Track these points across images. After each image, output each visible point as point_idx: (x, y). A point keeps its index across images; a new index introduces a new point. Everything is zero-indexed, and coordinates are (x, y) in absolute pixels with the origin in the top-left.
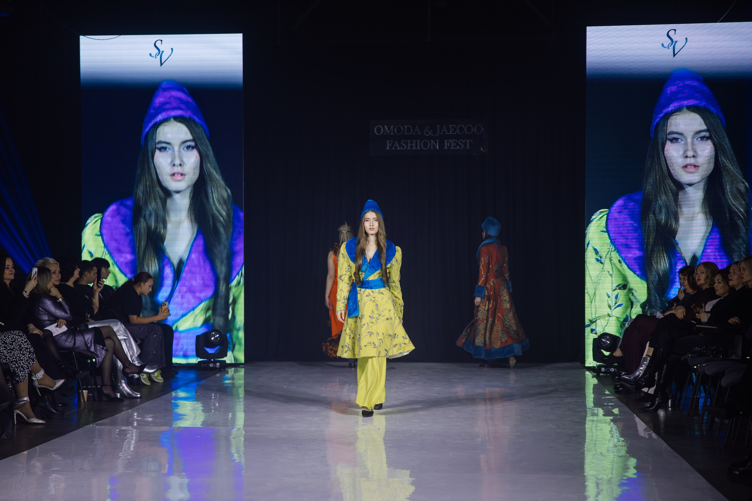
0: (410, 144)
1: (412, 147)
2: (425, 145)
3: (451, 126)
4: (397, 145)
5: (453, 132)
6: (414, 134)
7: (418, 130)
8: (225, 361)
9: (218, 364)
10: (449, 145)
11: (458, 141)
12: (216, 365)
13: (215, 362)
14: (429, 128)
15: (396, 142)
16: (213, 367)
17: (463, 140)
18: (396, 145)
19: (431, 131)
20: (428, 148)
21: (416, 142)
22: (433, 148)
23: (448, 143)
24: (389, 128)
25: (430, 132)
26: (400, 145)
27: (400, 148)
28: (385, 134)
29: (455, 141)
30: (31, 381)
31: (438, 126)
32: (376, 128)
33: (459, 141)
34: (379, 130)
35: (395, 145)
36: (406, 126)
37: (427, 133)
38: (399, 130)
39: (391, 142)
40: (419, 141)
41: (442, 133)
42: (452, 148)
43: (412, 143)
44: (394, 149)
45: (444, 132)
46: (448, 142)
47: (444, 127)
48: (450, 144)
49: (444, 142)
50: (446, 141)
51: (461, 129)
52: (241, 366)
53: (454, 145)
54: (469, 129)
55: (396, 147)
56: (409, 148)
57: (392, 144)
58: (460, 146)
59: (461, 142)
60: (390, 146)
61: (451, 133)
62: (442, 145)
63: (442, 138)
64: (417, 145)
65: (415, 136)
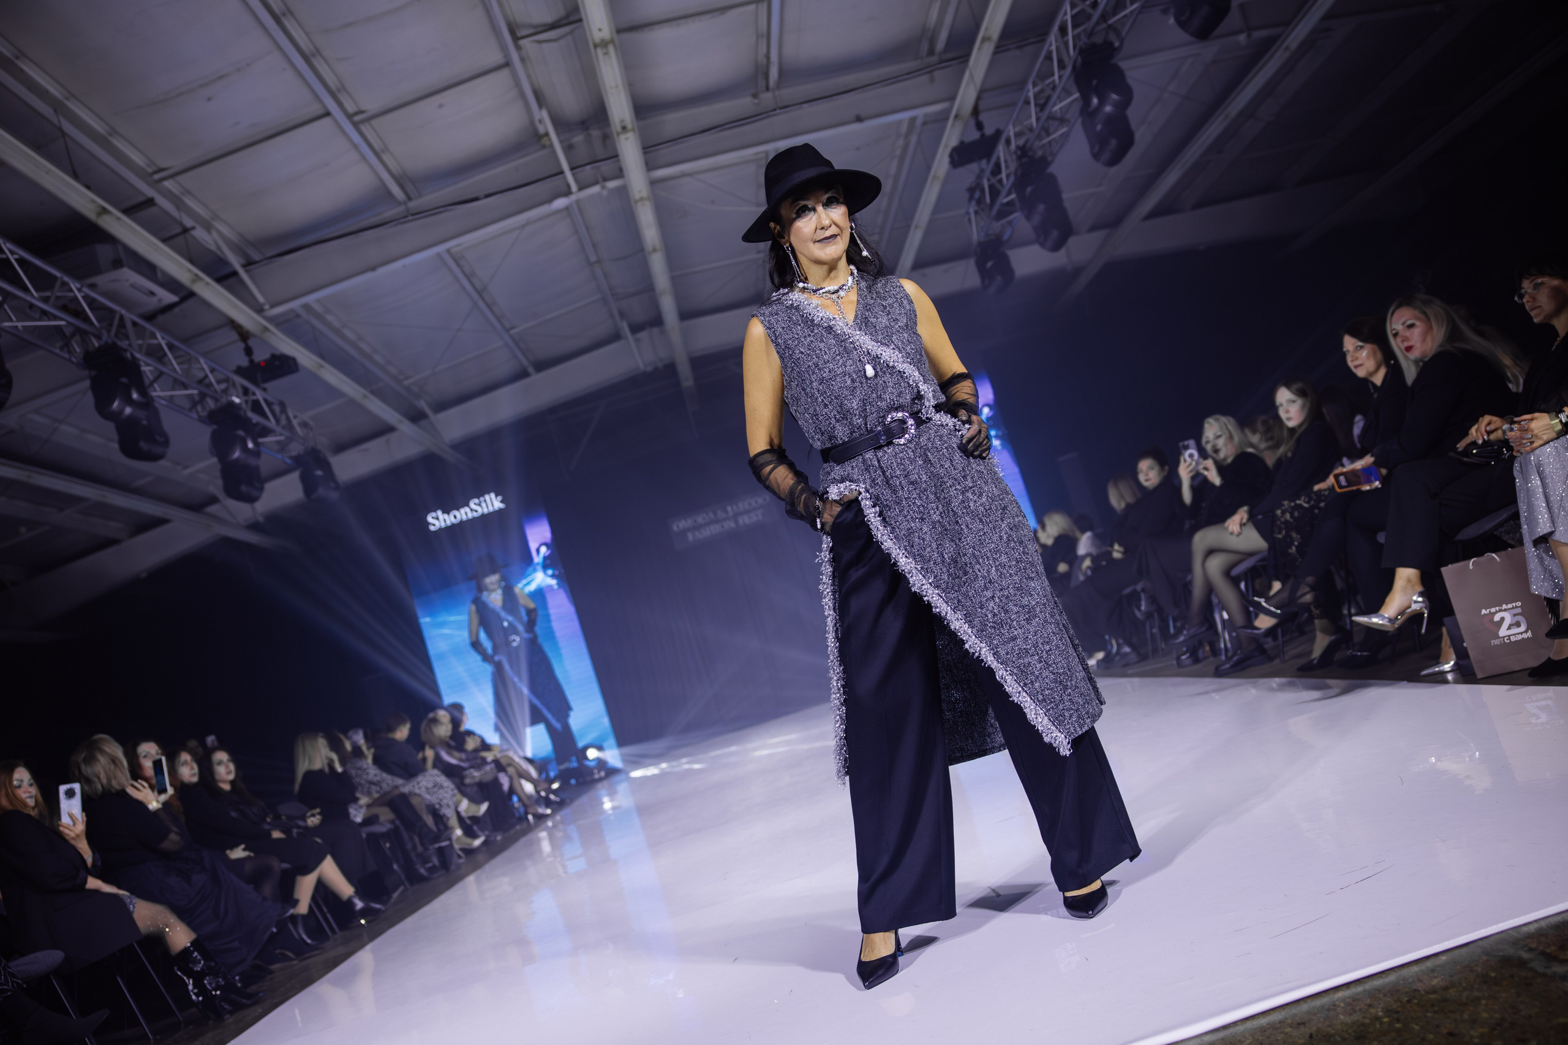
0: (709, 530)
1: (711, 532)
2: (723, 527)
3: (740, 504)
4: (698, 534)
5: (743, 509)
6: (710, 520)
7: (712, 516)
10: (743, 521)
11: (751, 515)
13: (599, 772)
14: (721, 511)
15: (696, 532)
17: (754, 513)
20: (725, 529)
21: (714, 527)
22: (730, 527)
23: (741, 519)
24: (686, 522)
25: (723, 514)
26: (701, 534)
27: (701, 536)
28: (684, 528)
29: (748, 516)
30: (458, 813)
31: (729, 508)
32: (675, 525)
34: (678, 526)
35: (696, 535)
36: (701, 517)
37: (720, 516)
38: (695, 521)
39: (692, 533)
40: (715, 525)
41: (734, 513)
42: (747, 522)
43: (710, 528)
44: (696, 538)
45: (735, 511)
47: (734, 507)
48: (744, 519)
49: (738, 520)
50: (739, 518)
51: (750, 504)
53: (748, 520)
54: (756, 502)
55: (698, 537)
56: (709, 534)
57: (693, 535)
58: (754, 519)
60: (691, 537)
61: (741, 510)
62: (736, 522)
63: (736, 516)
64: (715, 529)
65: (711, 522)
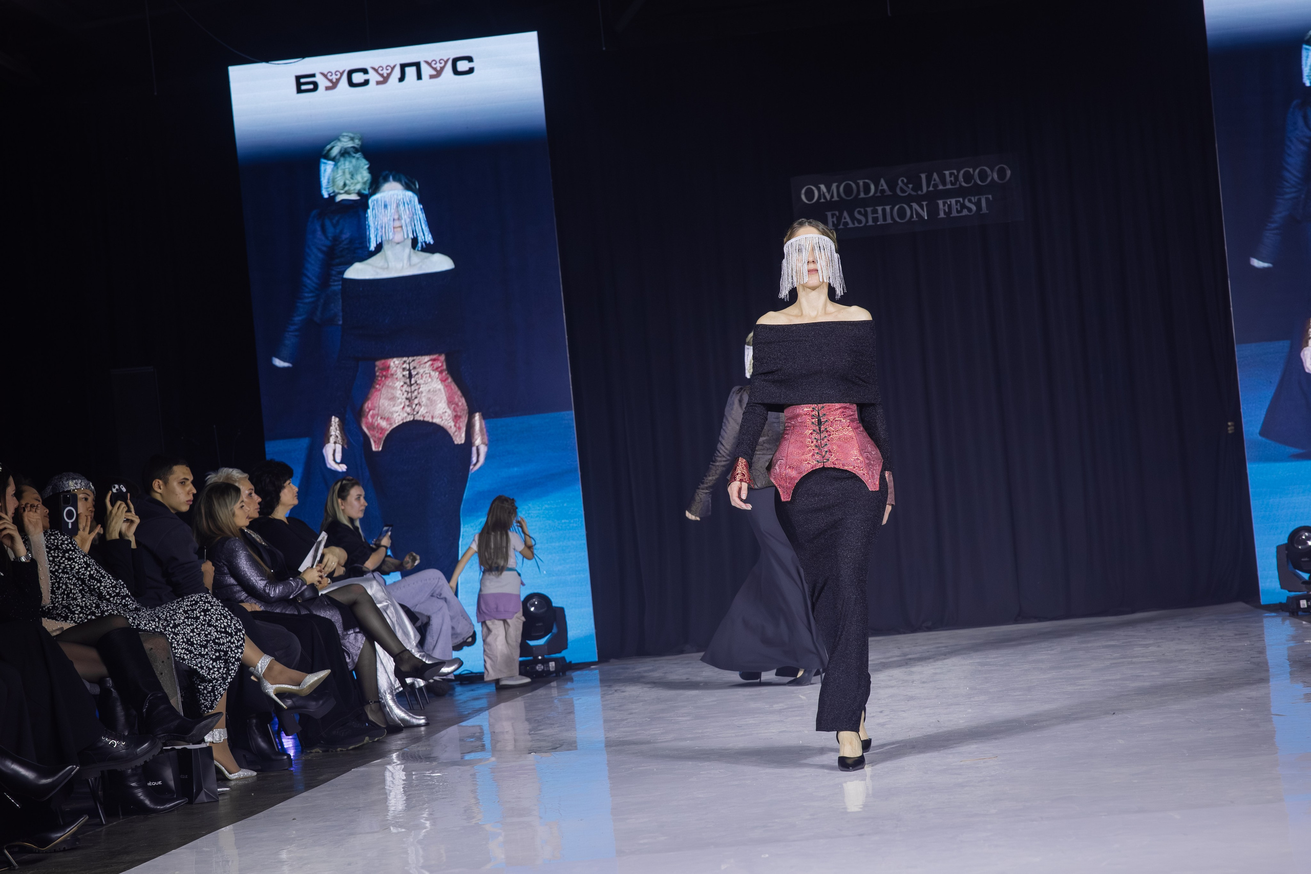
0: (872, 214)
1: (875, 220)
2: (902, 213)
3: (947, 173)
4: (848, 220)
5: (952, 184)
6: (879, 194)
7: (885, 187)
8: (563, 658)
9: (552, 664)
10: (947, 210)
11: (964, 201)
12: (549, 666)
13: (545, 662)
14: (905, 180)
15: (845, 214)
16: (543, 670)
17: (973, 198)
18: (845, 218)
19: (911, 186)
20: (906, 219)
21: (884, 210)
22: (916, 217)
23: (944, 206)
24: (829, 189)
25: (908, 187)
26: (853, 218)
27: (854, 224)
28: (823, 200)
29: (959, 201)
31: (923, 176)
32: (803, 191)
33: (966, 201)
34: (810, 194)
35: (843, 220)
36: (861, 183)
37: (903, 191)
38: (848, 190)
39: (835, 214)
40: (888, 208)
41: (931, 189)
42: (954, 214)
43: (875, 212)
44: (841, 227)
45: (935, 186)
46: (944, 204)
47: (935, 176)
48: (950, 206)
49: (937, 205)
50: (940, 202)
51: (968, 177)
52: (592, 667)
53: (957, 209)
54: (983, 176)
55: (846, 224)
56: (870, 223)
57: (837, 217)
58: (970, 210)
59: (970, 201)
60: (833, 222)
61: (949, 186)
62: (933, 211)
63: (932, 198)
64: (886, 214)
65: (881, 199)
